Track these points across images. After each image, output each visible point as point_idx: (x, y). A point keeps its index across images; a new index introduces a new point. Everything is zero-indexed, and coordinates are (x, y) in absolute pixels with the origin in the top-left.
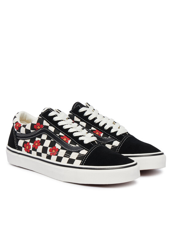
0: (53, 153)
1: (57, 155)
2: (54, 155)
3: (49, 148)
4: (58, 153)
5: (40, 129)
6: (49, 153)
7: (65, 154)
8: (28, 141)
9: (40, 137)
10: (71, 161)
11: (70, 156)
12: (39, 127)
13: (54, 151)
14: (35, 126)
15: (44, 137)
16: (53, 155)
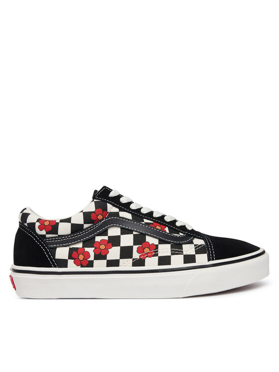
0: (147, 253)
1: (157, 255)
2: (150, 257)
3: (135, 248)
4: (157, 251)
5: (103, 219)
6: (136, 255)
7: (171, 251)
8: (80, 245)
9: (105, 233)
10: (189, 259)
11: (182, 252)
12: (100, 217)
13: (147, 250)
14: (92, 215)
15: (114, 231)
16: (147, 257)
